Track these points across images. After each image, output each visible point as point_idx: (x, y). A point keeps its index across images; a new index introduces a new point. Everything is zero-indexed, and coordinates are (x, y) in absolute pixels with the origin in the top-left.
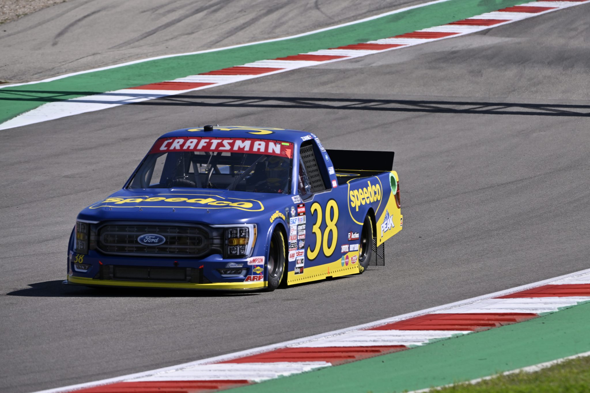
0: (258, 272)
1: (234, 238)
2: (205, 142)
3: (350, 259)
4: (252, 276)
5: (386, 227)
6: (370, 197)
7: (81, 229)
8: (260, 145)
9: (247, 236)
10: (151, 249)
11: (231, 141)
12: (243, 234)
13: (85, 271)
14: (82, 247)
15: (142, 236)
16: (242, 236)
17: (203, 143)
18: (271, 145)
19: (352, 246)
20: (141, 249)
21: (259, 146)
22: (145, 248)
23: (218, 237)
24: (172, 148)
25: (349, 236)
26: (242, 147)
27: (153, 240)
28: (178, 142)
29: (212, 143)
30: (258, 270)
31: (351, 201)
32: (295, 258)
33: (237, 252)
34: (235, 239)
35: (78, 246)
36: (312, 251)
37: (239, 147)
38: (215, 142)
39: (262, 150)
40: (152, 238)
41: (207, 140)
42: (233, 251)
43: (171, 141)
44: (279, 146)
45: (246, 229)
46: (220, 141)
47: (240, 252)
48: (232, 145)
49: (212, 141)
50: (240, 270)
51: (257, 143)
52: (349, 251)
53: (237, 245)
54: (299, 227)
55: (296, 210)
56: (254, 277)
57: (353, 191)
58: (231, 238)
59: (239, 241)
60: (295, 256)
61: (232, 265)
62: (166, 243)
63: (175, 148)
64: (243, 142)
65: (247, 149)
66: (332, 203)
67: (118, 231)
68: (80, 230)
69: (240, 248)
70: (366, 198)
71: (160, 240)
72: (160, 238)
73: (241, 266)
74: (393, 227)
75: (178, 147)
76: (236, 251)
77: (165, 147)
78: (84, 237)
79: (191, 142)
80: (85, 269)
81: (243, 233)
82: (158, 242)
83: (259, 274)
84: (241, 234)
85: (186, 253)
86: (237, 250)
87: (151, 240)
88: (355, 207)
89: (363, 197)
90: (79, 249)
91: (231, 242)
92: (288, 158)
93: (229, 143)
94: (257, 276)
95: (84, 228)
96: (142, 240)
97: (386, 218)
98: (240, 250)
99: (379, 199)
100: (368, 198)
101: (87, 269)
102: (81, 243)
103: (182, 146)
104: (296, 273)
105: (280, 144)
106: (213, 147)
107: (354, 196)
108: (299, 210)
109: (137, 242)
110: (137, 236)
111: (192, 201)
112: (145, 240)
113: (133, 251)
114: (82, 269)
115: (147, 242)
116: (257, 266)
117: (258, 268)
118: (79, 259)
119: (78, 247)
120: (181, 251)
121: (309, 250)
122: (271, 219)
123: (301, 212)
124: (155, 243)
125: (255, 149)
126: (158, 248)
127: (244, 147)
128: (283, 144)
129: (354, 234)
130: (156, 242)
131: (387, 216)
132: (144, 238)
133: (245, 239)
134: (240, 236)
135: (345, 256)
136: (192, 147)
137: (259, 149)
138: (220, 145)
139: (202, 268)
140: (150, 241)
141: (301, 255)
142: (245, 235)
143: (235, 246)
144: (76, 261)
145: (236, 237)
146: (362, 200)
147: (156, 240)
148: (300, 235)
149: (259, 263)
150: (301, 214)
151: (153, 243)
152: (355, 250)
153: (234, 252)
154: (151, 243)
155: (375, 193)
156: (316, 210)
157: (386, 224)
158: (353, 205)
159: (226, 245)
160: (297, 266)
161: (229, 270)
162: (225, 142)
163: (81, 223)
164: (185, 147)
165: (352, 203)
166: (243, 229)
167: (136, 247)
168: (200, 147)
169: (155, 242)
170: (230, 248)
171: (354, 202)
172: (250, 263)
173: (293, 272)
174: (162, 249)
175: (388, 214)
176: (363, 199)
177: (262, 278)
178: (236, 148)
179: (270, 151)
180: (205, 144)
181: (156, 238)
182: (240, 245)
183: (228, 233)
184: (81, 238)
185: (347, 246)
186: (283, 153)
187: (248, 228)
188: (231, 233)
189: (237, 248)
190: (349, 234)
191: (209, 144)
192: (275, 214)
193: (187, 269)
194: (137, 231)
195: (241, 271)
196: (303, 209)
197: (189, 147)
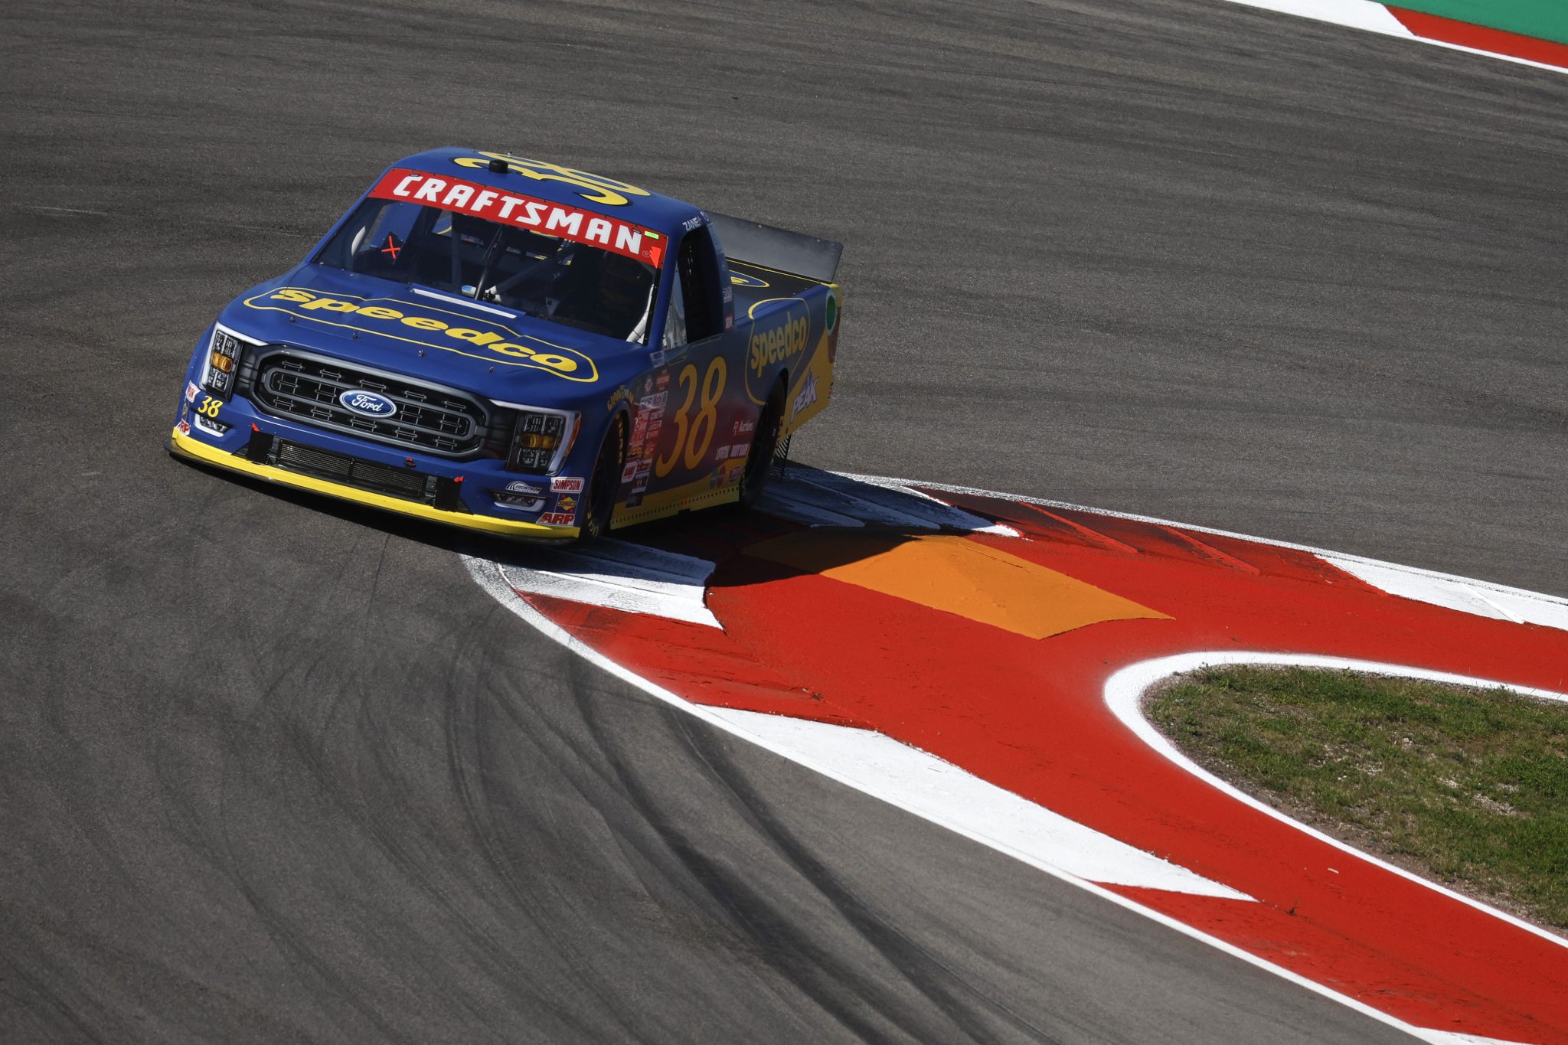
0: (566, 508)
1: (533, 433)
2: (490, 199)
3: (728, 473)
4: (554, 514)
5: (802, 404)
6: (786, 346)
7: (226, 347)
8: (600, 227)
9: (559, 434)
10: (364, 423)
11: (543, 207)
12: (553, 428)
13: (219, 435)
14: (219, 385)
15: (350, 393)
16: (549, 431)
17: (484, 199)
18: (624, 232)
19: (736, 448)
20: (342, 418)
21: (599, 230)
22: (352, 417)
23: (501, 427)
24: (419, 195)
25: (735, 427)
26: (563, 224)
27: (370, 405)
28: (434, 186)
29: (504, 202)
30: (567, 504)
31: (752, 357)
32: (633, 476)
33: (533, 462)
34: (534, 436)
35: (212, 381)
36: (665, 461)
37: (558, 223)
38: (510, 203)
39: (604, 239)
40: (369, 401)
41: (495, 195)
42: (526, 458)
43: (419, 179)
44: (638, 237)
45: (560, 420)
46: (520, 202)
47: (539, 463)
48: (544, 215)
49: (503, 199)
50: (533, 498)
51: (594, 222)
52: (730, 458)
53: (536, 449)
54: (653, 414)
55: (654, 381)
56: (556, 516)
57: (758, 335)
58: (527, 431)
59: (543, 440)
60: (635, 471)
61: (520, 487)
62: (396, 417)
63: (426, 196)
64: (567, 214)
65: (573, 231)
66: (719, 363)
67: (302, 371)
68: (223, 350)
69: (540, 456)
70: (779, 350)
71: (386, 409)
72: (386, 404)
73: (537, 492)
74: (814, 402)
75: (432, 198)
76: (532, 460)
77: (406, 189)
78: (228, 366)
79: (462, 192)
80: (218, 430)
81: (552, 425)
82: (380, 412)
83: (568, 511)
84: (548, 427)
85: (433, 445)
86: (534, 458)
87: (367, 404)
88: (758, 368)
89: (772, 346)
90: (213, 386)
91: (526, 440)
92: (654, 267)
93: (539, 212)
94: (563, 516)
95: (233, 347)
96: (348, 400)
97: (806, 384)
98: (539, 459)
99: (800, 349)
100: (782, 347)
101: (224, 432)
102: (219, 376)
103: (441, 195)
104: (628, 506)
105: (642, 233)
106: (505, 213)
107: (758, 347)
108: (660, 381)
109: (337, 402)
110: (340, 391)
111: (456, 333)
112: (355, 402)
113: (326, 418)
114: (212, 428)
115: (358, 407)
116: (567, 495)
117: (569, 499)
118: (210, 408)
119: (210, 381)
120: (424, 439)
121: (660, 460)
122: (610, 403)
123: (662, 385)
124: (375, 412)
125: (590, 235)
126: (377, 423)
127: (568, 227)
128: (647, 233)
129: (744, 423)
130: (377, 410)
131: (808, 379)
132: (354, 397)
133: (555, 439)
134: (546, 431)
135: (719, 468)
136: (461, 204)
137: (597, 237)
138: (520, 210)
139: (460, 482)
140: (364, 405)
141: (644, 469)
142: (556, 431)
143: (532, 449)
144: (202, 409)
145: (538, 433)
146: (770, 353)
147: (378, 408)
148: (650, 431)
149: (571, 490)
150: (660, 389)
151: (370, 410)
152: (740, 454)
153: (528, 462)
154: (365, 410)
155: (797, 337)
156: (687, 379)
157: (804, 396)
158: (754, 366)
159: (515, 443)
160: (634, 491)
161: (511, 496)
162: (532, 207)
163: (226, 336)
164: (447, 201)
165: (753, 360)
166: (554, 419)
167: (333, 412)
168: (477, 207)
169: (374, 409)
170: (522, 452)
171: (757, 361)
172: (555, 488)
173: (624, 503)
174: (385, 429)
175: (811, 376)
176: (774, 351)
177: (571, 520)
178: (551, 225)
179: (619, 244)
180: (489, 203)
181: (378, 402)
182: (542, 449)
183: (525, 421)
184: (222, 367)
185: (726, 448)
186: (646, 253)
187: (565, 419)
188: (530, 423)
189: (535, 455)
190: (737, 423)
191: (498, 204)
192: (618, 391)
193: (430, 478)
194: (340, 380)
195: (535, 502)
196: (666, 379)
197: (455, 201)
